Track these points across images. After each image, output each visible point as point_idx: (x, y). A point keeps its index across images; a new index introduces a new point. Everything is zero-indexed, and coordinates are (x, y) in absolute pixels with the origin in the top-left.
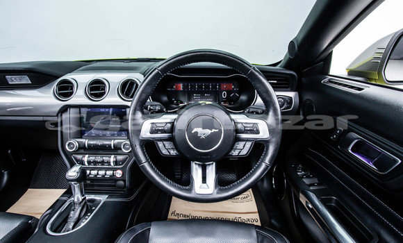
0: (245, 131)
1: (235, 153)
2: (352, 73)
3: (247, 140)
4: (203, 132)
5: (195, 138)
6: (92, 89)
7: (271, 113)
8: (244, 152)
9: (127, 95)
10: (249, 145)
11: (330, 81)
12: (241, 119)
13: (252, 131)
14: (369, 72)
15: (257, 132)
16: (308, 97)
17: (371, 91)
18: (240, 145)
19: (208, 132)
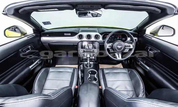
0: (127, 47)
1: (125, 51)
2: (151, 33)
3: (128, 48)
4: (119, 47)
5: (118, 48)
6: (87, 37)
7: (133, 43)
8: (127, 51)
9: (96, 38)
10: (128, 49)
11: (145, 36)
12: (126, 44)
13: (129, 47)
14: (154, 33)
15: (130, 47)
16: (140, 39)
17: (153, 39)
18: (126, 49)
19: (120, 47)
